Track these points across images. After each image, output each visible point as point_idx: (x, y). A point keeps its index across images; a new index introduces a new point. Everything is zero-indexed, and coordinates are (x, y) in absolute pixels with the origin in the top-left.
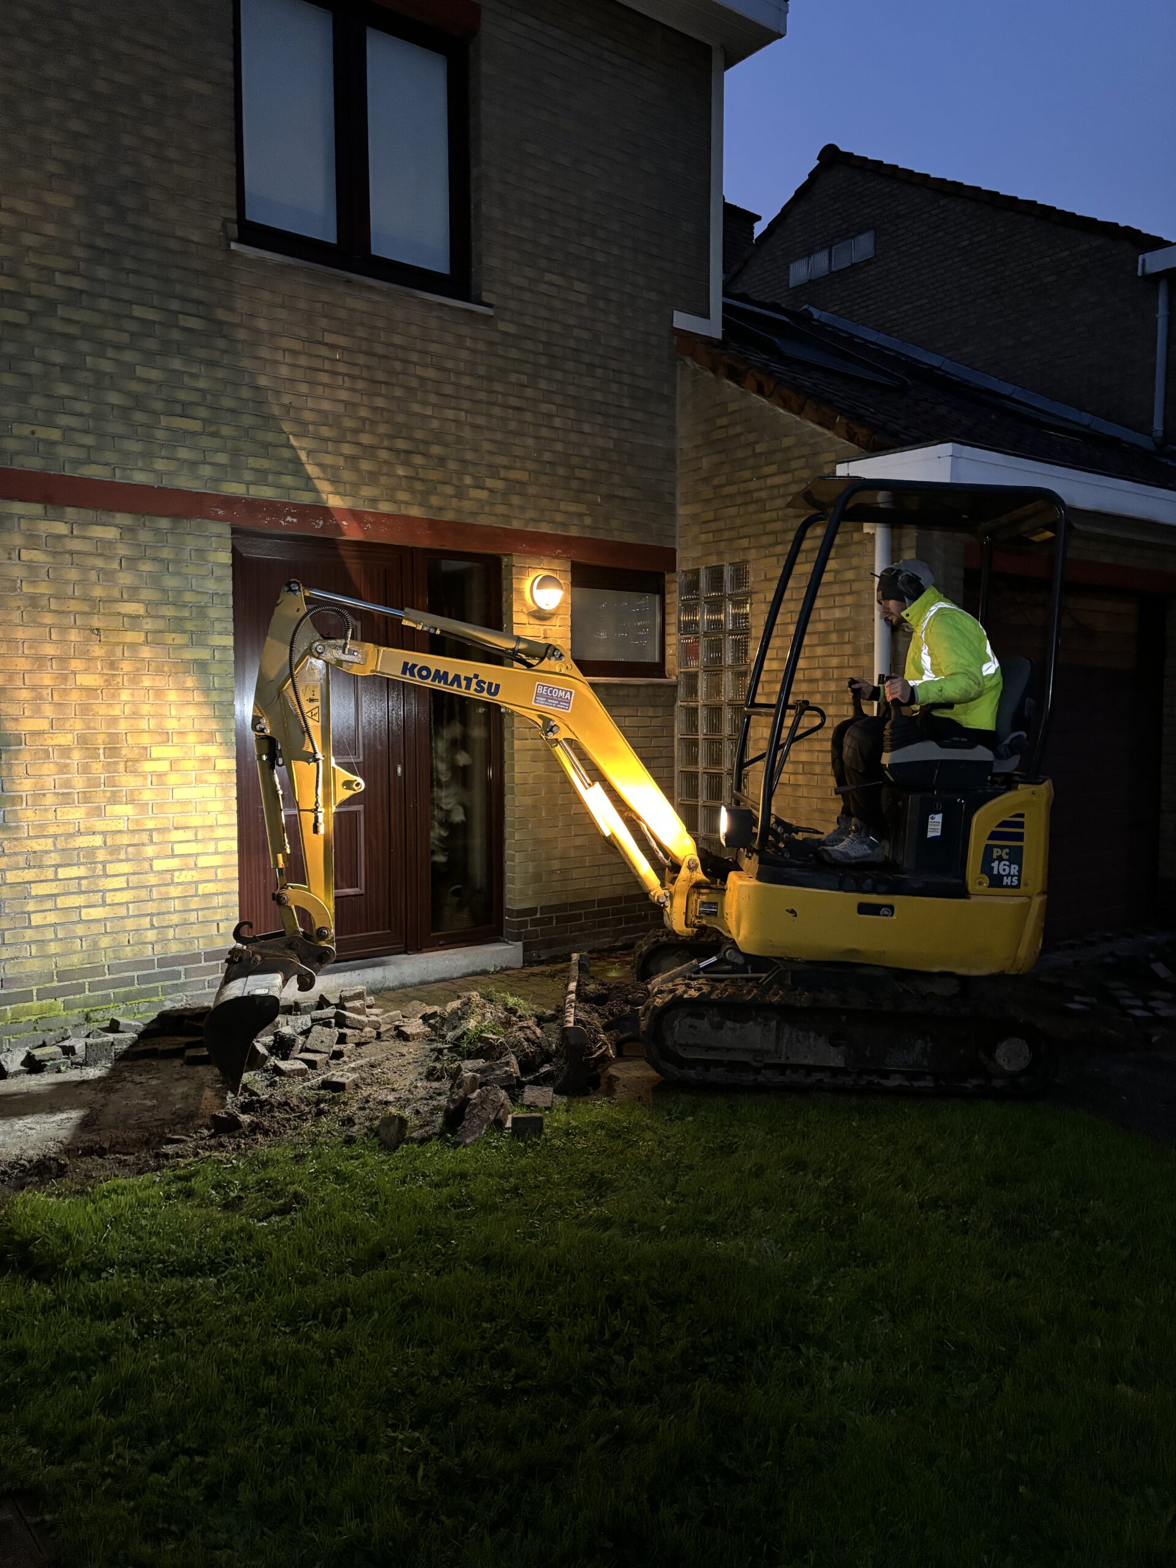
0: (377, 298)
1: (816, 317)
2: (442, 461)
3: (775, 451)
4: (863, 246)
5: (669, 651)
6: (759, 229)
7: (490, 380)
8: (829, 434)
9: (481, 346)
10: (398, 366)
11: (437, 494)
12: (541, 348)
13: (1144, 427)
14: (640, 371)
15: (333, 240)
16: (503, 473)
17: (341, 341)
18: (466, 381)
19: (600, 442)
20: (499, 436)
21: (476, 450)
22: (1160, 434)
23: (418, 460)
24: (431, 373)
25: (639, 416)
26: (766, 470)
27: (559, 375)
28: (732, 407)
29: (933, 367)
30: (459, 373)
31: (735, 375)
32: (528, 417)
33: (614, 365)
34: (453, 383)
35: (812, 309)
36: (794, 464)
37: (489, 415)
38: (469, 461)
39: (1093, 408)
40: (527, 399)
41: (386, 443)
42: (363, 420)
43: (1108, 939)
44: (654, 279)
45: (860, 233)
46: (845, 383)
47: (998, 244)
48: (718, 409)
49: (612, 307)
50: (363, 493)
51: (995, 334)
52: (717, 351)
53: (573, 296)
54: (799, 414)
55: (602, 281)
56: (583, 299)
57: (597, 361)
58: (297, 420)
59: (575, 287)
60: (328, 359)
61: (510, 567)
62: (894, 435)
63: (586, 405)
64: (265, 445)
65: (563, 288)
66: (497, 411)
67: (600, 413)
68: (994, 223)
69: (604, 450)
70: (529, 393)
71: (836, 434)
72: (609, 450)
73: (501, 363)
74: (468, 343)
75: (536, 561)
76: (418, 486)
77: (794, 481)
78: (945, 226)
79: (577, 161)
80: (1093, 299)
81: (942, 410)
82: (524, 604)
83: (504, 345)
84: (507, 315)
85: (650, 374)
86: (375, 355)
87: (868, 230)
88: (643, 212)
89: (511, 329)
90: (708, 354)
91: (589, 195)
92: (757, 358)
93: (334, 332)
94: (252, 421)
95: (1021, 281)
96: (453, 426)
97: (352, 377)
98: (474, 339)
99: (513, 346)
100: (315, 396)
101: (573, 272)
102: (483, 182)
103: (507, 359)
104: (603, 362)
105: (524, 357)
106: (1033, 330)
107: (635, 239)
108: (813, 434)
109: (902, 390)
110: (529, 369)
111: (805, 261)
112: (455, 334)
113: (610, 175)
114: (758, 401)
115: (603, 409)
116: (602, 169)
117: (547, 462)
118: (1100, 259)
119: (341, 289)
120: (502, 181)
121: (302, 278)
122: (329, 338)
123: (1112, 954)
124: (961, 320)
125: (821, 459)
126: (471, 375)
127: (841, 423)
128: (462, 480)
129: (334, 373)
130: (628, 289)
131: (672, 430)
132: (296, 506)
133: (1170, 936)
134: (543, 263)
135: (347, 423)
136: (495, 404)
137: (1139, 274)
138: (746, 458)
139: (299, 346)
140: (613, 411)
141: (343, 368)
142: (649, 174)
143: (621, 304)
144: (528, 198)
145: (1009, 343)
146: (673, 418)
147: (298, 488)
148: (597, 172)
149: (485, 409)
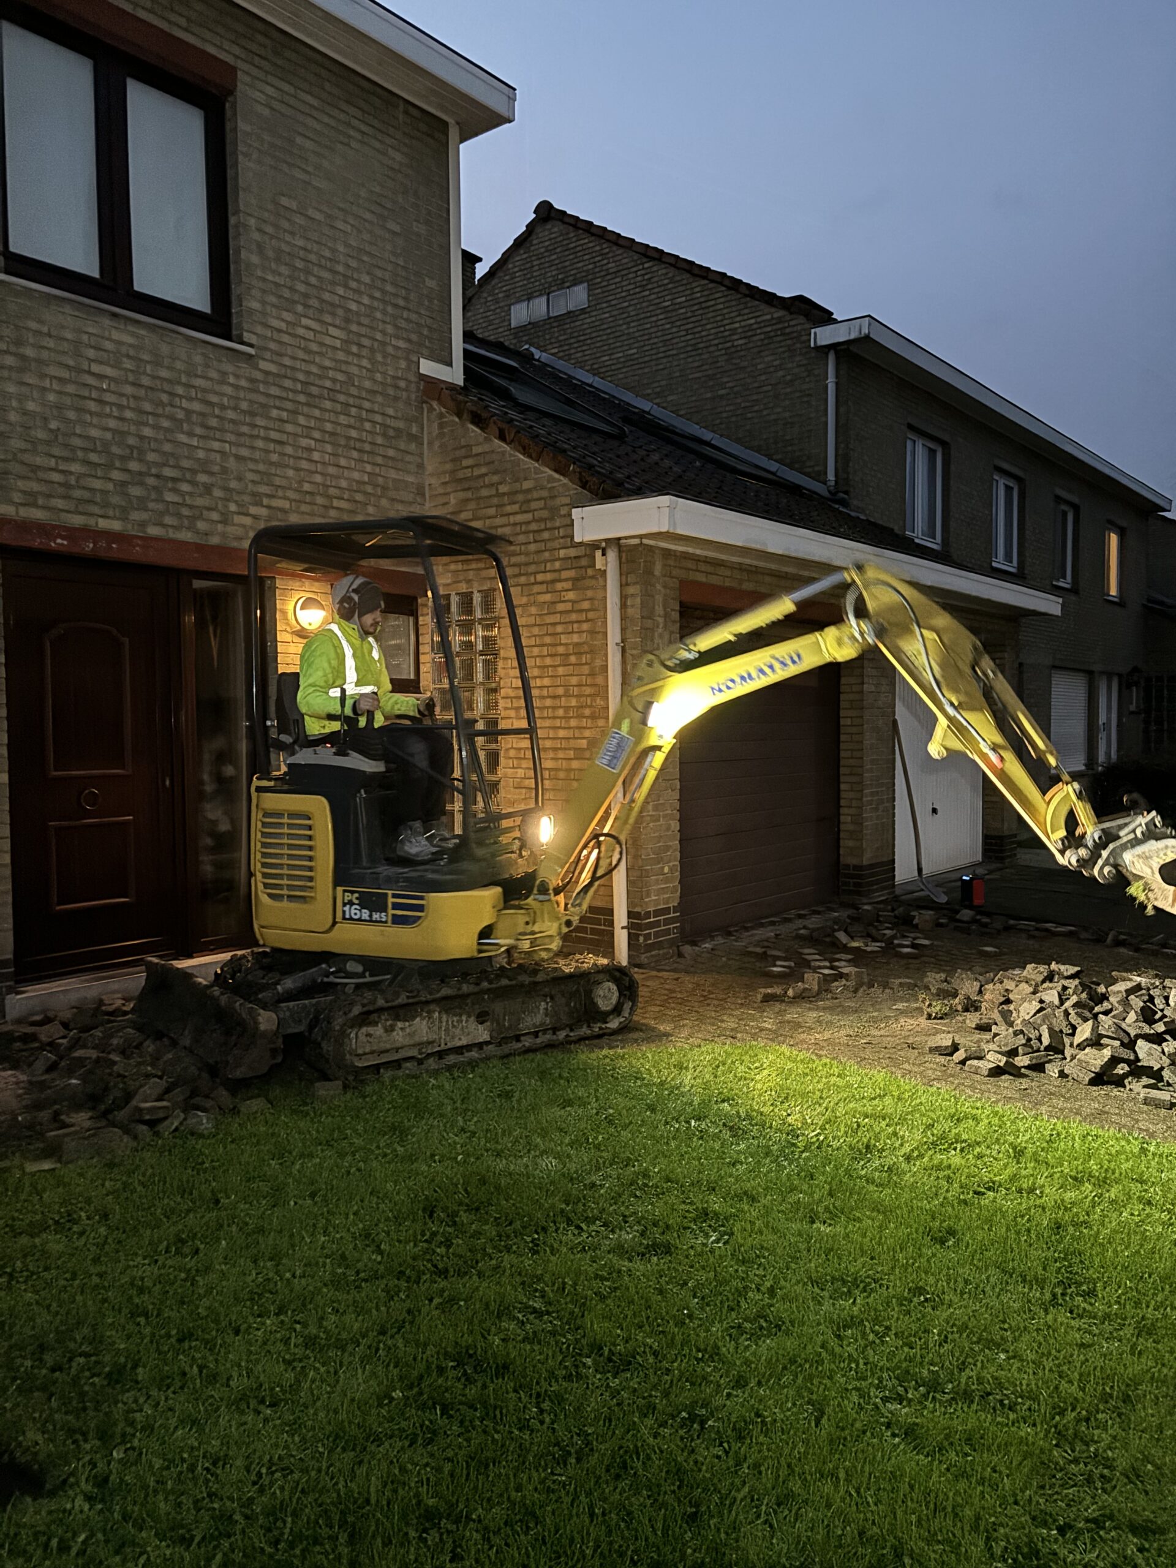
0: (143, 332)
1: (537, 357)
2: (208, 489)
3: (516, 492)
4: (578, 297)
5: (423, 669)
6: (481, 270)
7: (253, 414)
8: (565, 480)
9: (243, 383)
10: (165, 398)
11: (204, 520)
12: (299, 387)
13: (820, 477)
14: (391, 412)
15: (96, 274)
16: (265, 501)
17: (109, 371)
18: (230, 414)
19: (356, 475)
20: (261, 467)
21: (240, 479)
22: (833, 483)
23: (185, 487)
24: (196, 406)
25: (391, 453)
26: (509, 509)
27: (317, 413)
28: (476, 450)
29: (644, 411)
30: (223, 407)
31: (478, 420)
32: (289, 450)
33: (367, 405)
34: (217, 417)
35: (533, 349)
36: (534, 505)
37: (253, 448)
38: (234, 490)
39: (779, 457)
40: (288, 433)
41: (154, 471)
42: (131, 447)
43: (800, 916)
44: (402, 328)
45: (575, 285)
46: (573, 431)
47: (696, 307)
48: (463, 452)
49: (365, 352)
50: (131, 518)
51: (696, 386)
52: (461, 398)
53: (328, 341)
54: (537, 461)
55: (354, 328)
56: (338, 344)
57: (351, 401)
58: (66, 446)
59: (330, 332)
60: (95, 388)
61: (274, 588)
62: (620, 484)
63: (343, 442)
64: (34, 469)
65: (319, 332)
66: (260, 444)
67: (355, 449)
68: (692, 289)
69: (360, 483)
70: (289, 428)
71: (571, 480)
72: (364, 483)
73: (262, 399)
74: (232, 380)
75: (298, 584)
76: (185, 512)
77: (534, 520)
78: (650, 286)
79: (329, 216)
80: (775, 363)
81: (655, 457)
82: (288, 624)
83: (265, 383)
84: (268, 355)
85: (400, 415)
86: (140, 386)
87: (581, 282)
88: (390, 267)
89: (272, 368)
90: (453, 400)
91: (341, 249)
92: (496, 406)
93: (101, 363)
94: (22, 445)
95: (716, 342)
96: (218, 457)
97: (121, 407)
98: (237, 376)
99: (274, 384)
100: (84, 423)
101: (328, 319)
102: (241, 230)
103: (268, 395)
104: (357, 402)
105: (284, 395)
106: (728, 385)
107: (384, 292)
108: (551, 479)
109: (621, 437)
110: (289, 405)
111: (525, 304)
112: (219, 371)
113: (359, 231)
114: (500, 447)
115: (358, 445)
116: (352, 226)
117: (307, 492)
118: (780, 329)
119: (107, 322)
120: (259, 230)
121: (68, 309)
122: (95, 368)
123: (805, 927)
124: (666, 372)
125: (558, 501)
126: (235, 409)
127: (574, 471)
128: (226, 506)
129: (100, 402)
130: (379, 336)
131: (421, 466)
132: (66, 528)
133: (851, 912)
134: (300, 308)
135: (115, 450)
136: (258, 437)
137: (812, 345)
138: (490, 496)
139: (66, 375)
140: (367, 447)
141: (109, 398)
142: (394, 233)
143: (372, 350)
144: (284, 247)
145: (709, 395)
146: (421, 455)
147: (68, 512)
148: (349, 229)
149: (248, 441)
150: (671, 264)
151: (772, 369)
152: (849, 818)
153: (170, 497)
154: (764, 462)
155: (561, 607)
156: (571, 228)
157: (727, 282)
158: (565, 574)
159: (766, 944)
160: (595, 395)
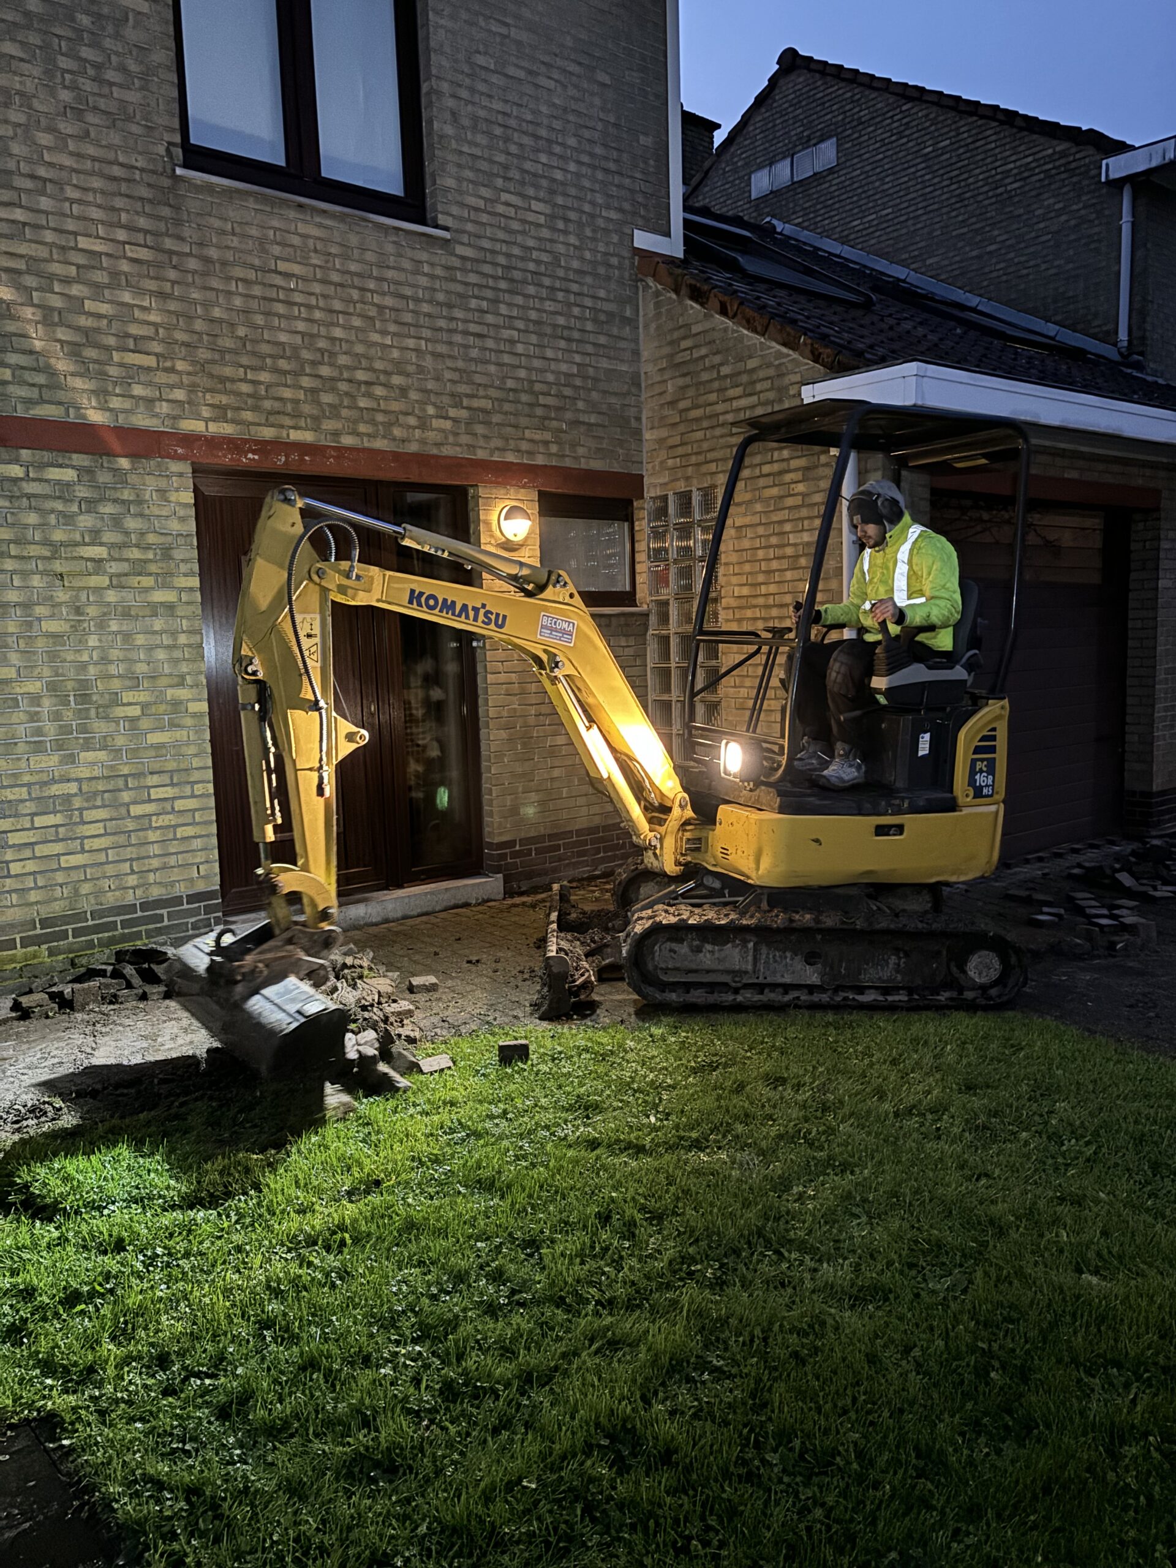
0: (329, 222)
1: (779, 230)
2: (404, 391)
3: (739, 373)
4: (826, 154)
5: (639, 579)
6: (719, 137)
7: (450, 306)
8: (795, 355)
9: (439, 271)
10: (355, 294)
11: (400, 425)
12: (500, 272)
13: (1109, 336)
14: (602, 293)
15: (282, 163)
16: (465, 402)
17: (296, 269)
18: (426, 308)
19: (564, 367)
20: (460, 364)
21: (437, 379)
22: (1125, 344)
23: (379, 391)
24: (389, 301)
25: (602, 340)
26: (732, 393)
27: (519, 300)
28: (695, 329)
29: (899, 280)
30: (417, 300)
31: (697, 295)
32: (490, 343)
33: (575, 287)
34: (412, 311)
35: (775, 222)
36: (759, 387)
37: (450, 343)
38: (431, 391)
39: (1058, 318)
40: (488, 325)
41: (346, 375)
42: (321, 351)
43: (1076, 851)
44: (612, 196)
45: (822, 141)
46: (809, 301)
47: (961, 151)
48: (682, 331)
49: (571, 227)
50: (324, 427)
51: (960, 244)
52: (679, 271)
53: (531, 217)
54: (763, 335)
55: (560, 200)
56: (542, 220)
57: (558, 284)
58: (254, 354)
59: (533, 207)
60: (283, 288)
61: (477, 497)
62: (859, 354)
63: (548, 330)
64: (223, 380)
65: (520, 208)
66: (458, 338)
67: (562, 338)
68: (958, 128)
69: (568, 375)
70: (490, 319)
71: (801, 355)
72: (573, 375)
73: (460, 288)
74: (426, 268)
75: (503, 491)
76: (380, 418)
77: (760, 404)
78: (907, 132)
79: (530, 72)
80: (1057, 207)
81: (907, 325)
82: (492, 536)
83: (463, 270)
84: (465, 239)
85: (612, 297)
86: (331, 283)
87: (830, 137)
88: (600, 126)
89: (469, 252)
90: (671, 274)
91: (544, 109)
92: (719, 277)
93: (288, 260)
94: (208, 355)
95: (985, 189)
96: (414, 355)
97: (309, 307)
98: (432, 265)
99: (472, 271)
100: (271, 328)
101: (531, 192)
102: (434, 98)
103: (466, 284)
104: (564, 285)
105: (484, 282)
106: (999, 239)
107: (592, 155)
108: (780, 355)
109: (867, 305)
110: (489, 294)
111: (766, 171)
112: (412, 260)
113: (565, 87)
114: (723, 323)
115: (566, 333)
116: (556, 81)
117: (511, 390)
118: (1064, 165)
119: (292, 214)
120: (454, 96)
121: (251, 203)
122: (282, 266)
123: (1079, 866)
124: (926, 230)
125: (786, 380)
126: (430, 302)
127: (805, 344)
128: (424, 410)
129: (290, 303)
130: (587, 208)
131: (636, 353)
132: (257, 442)
133: (1135, 846)
134: (499, 182)
135: (306, 355)
136: (455, 331)
137: (1103, 179)
138: (711, 381)
139: (251, 275)
140: (576, 335)
141: (298, 298)
142: (604, 85)
143: (580, 224)
144: (482, 113)
145: (974, 253)
146: (636, 341)
147: (259, 425)
148: (551, 84)
149: (445, 336)
150: (933, 103)
151: (1053, 214)
152: (1136, 738)
153: (363, 403)
154: (1039, 325)
155: (790, 502)
156: (817, 75)
157: (1001, 116)
158: (794, 464)
159: (1031, 885)
160: (842, 265)
